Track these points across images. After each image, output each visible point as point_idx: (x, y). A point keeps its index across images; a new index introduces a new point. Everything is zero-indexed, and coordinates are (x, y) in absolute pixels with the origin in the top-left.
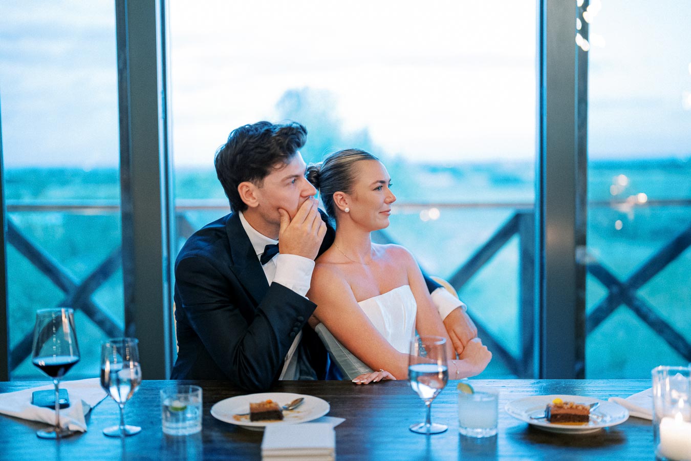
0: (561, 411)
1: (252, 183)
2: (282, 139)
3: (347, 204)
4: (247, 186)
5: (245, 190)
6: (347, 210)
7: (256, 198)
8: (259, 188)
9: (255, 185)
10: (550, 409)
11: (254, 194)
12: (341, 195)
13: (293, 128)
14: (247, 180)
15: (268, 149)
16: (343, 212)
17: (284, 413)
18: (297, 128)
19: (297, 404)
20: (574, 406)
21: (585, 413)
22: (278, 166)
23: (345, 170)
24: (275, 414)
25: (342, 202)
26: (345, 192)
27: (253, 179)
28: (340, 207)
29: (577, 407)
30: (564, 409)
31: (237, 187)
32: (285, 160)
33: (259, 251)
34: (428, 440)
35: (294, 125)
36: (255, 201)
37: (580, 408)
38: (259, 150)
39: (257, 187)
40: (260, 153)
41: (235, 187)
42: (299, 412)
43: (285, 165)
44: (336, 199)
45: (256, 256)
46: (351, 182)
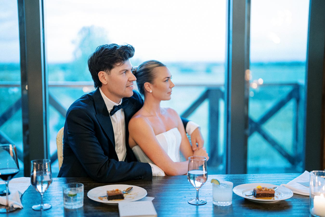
0: (261, 192)
1: (105, 72)
2: (122, 51)
3: (151, 88)
4: (103, 73)
5: (101, 75)
6: (151, 91)
7: (107, 80)
8: (108, 75)
9: (107, 73)
10: (256, 191)
11: (106, 78)
12: (148, 84)
13: (128, 47)
14: (103, 71)
15: (115, 55)
16: (149, 92)
17: (124, 195)
18: (130, 47)
19: (129, 190)
20: (267, 190)
21: (273, 193)
22: (118, 64)
23: (149, 72)
24: (120, 196)
25: (148, 88)
26: (150, 83)
27: (106, 70)
28: (147, 90)
29: (268, 190)
30: (263, 191)
31: (98, 74)
32: (122, 61)
33: (109, 109)
34: (197, 208)
35: (129, 46)
36: (106, 81)
37: (270, 190)
38: (110, 55)
39: (107, 74)
40: (110, 57)
41: (97, 73)
42: (131, 195)
43: (122, 64)
44: (146, 86)
45: (107, 111)
46: (153, 78)
